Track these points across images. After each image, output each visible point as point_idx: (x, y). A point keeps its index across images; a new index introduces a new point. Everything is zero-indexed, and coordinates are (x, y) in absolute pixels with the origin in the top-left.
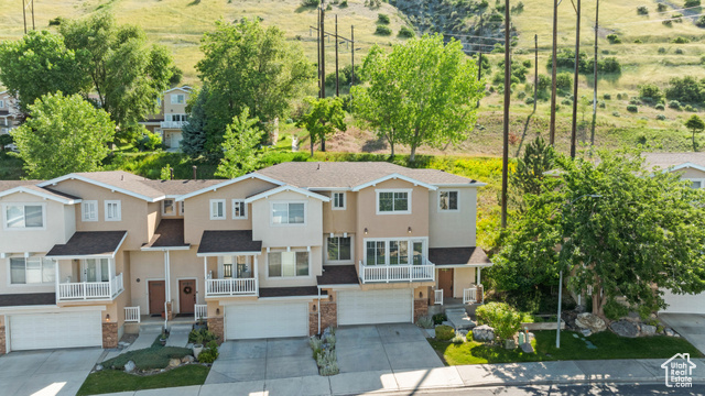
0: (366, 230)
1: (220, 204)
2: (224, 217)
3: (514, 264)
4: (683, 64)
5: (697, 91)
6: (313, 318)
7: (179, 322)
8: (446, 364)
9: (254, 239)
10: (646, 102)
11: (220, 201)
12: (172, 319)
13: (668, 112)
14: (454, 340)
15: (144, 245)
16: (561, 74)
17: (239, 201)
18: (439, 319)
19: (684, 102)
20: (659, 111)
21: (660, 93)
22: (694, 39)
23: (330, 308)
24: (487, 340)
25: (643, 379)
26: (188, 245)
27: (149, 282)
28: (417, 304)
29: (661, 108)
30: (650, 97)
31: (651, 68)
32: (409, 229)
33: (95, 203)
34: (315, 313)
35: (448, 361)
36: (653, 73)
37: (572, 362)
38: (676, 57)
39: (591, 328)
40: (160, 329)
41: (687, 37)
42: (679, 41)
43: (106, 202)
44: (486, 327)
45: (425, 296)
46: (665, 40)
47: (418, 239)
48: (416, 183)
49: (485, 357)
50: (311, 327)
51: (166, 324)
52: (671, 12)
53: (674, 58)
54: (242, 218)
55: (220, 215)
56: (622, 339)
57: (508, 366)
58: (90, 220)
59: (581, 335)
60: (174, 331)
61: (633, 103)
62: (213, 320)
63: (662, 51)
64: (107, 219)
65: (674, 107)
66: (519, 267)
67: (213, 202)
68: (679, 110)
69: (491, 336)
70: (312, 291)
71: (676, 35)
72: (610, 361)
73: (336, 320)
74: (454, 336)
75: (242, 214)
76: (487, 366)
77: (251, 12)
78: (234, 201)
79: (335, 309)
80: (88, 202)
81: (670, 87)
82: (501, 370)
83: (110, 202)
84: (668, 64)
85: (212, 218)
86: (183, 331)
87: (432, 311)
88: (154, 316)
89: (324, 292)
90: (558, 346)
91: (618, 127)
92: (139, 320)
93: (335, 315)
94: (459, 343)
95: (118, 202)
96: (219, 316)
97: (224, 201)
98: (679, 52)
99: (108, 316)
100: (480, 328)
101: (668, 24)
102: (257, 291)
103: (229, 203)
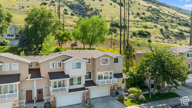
0: (98, 70)
1: (53, 63)
2: (55, 68)
3: (132, 77)
4: (139, 27)
5: (144, 33)
6: (83, 97)
7: (39, 104)
8: (127, 106)
9: (66, 74)
10: (134, 36)
11: (53, 62)
12: (36, 103)
13: (139, 38)
14: (124, 99)
15: (27, 78)
16: (114, 28)
17: (59, 62)
18: (117, 93)
19: (142, 36)
20: (137, 38)
21: (136, 34)
22: (140, 21)
23: (88, 94)
24: (133, 98)
25: (174, 104)
26: (43, 77)
27: (26, 91)
28: (111, 90)
29: (137, 37)
30: (134, 34)
31: (133, 27)
32: (109, 69)
33: (8, 64)
34: (84, 96)
35: (127, 105)
36: (134, 29)
37: (156, 101)
38: (138, 25)
39: (155, 92)
40: (33, 107)
41: (139, 21)
42: (137, 22)
43: (13, 64)
44: (132, 95)
45: (113, 88)
46: (135, 21)
47: (111, 72)
48: (111, 56)
49: (135, 103)
50: (83, 100)
51: (35, 105)
52: (135, 15)
53: (137, 26)
54: (60, 67)
55: (53, 67)
56: (162, 94)
57: (142, 105)
58: (6, 70)
59: (153, 94)
60: (38, 107)
61: (131, 36)
62: (53, 102)
63: (134, 24)
64: (12, 70)
65: (140, 37)
66: (134, 78)
67: (51, 63)
68: (141, 38)
69: (133, 97)
70: (83, 89)
71: (137, 20)
72: (164, 100)
73: (90, 97)
74: (124, 98)
75: (60, 66)
76: (137, 105)
77: (25, 4)
78: (58, 62)
79: (89, 94)
80: (6, 64)
81: (138, 32)
82: (141, 106)
83: (14, 64)
84: (136, 27)
85: (50, 68)
86: (41, 106)
87: (115, 91)
88: (28, 102)
89: (87, 89)
90: (150, 98)
91: (132, 41)
92: (24, 105)
93: (90, 96)
94: (126, 100)
95: (17, 64)
96: (55, 100)
97: (54, 62)
98: (138, 24)
99: (15, 105)
100: (130, 95)
101: (134, 17)
102: (68, 91)
103: (56, 63)
